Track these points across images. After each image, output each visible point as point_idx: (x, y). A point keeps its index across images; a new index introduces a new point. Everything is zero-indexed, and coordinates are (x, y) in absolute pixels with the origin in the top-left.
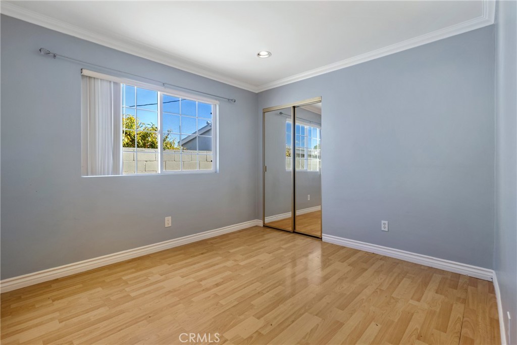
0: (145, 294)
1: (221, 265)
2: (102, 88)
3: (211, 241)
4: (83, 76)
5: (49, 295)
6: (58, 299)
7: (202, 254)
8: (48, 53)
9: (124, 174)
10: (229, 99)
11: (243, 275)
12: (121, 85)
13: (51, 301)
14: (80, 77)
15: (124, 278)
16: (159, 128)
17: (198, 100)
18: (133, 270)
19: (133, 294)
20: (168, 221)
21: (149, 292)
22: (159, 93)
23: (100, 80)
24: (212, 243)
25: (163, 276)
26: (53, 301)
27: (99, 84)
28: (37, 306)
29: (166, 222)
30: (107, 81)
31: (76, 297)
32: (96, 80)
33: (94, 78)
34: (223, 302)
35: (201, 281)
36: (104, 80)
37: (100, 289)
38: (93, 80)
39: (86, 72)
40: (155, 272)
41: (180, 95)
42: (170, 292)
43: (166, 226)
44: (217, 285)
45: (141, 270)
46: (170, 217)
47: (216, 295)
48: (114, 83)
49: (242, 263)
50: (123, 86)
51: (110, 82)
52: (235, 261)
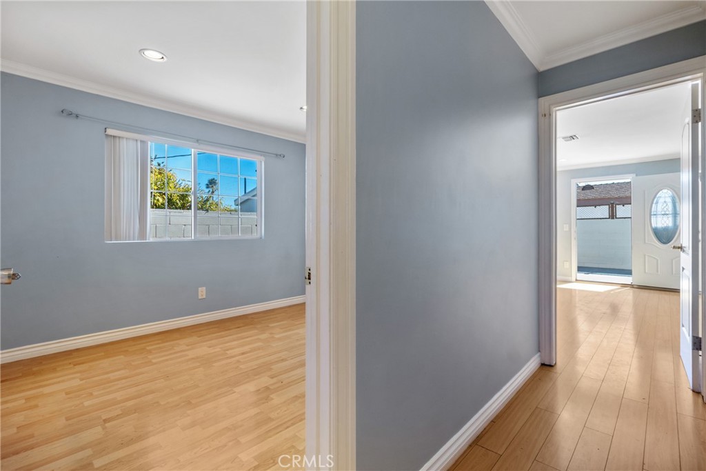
0: (167, 360)
1: (256, 337)
2: (128, 148)
3: (253, 316)
4: (107, 135)
5: (70, 361)
6: (79, 364)
7: (238, 327)
8: (70, 114)
9: (151, 240)
10: (277, 155)
11: (274, 345)
12: (149, 143)
13: (72, 366)
14: (104, 136)
15: (148, 348)
16: (193, 189)
17: (240, 156)
18: (160, 342)
19: (154, 361)
20: (202, 292)
21: (171, 359)
22: (193, 150)
23: (125, 140)
24: (252, 318)
25: (189, 347)
26: (75, 365)
27: (124, 143)
28: (58, 369)
29: (200, 294)
30: (133, 139)
31: (97, 362)
32: (121, 139)
33: (119, 137)
34: (242, 366)
35: (228, 350)
36: (129, 139)
37: (122, 357)
38: (117, 139)
39: (110, 132)
40: (182, 344)
41: (219, 153)
42: (193, 359)
43: (200, 297)
44: (243, 354)
45: (167, 341)
46: (205, 288)
47: (238, 361)
48: (141, 141)
49: (277, 336)
50: (151, 146)
51: (137, 140)
52: (271, 334)
